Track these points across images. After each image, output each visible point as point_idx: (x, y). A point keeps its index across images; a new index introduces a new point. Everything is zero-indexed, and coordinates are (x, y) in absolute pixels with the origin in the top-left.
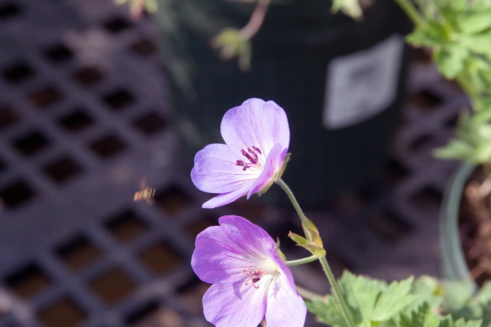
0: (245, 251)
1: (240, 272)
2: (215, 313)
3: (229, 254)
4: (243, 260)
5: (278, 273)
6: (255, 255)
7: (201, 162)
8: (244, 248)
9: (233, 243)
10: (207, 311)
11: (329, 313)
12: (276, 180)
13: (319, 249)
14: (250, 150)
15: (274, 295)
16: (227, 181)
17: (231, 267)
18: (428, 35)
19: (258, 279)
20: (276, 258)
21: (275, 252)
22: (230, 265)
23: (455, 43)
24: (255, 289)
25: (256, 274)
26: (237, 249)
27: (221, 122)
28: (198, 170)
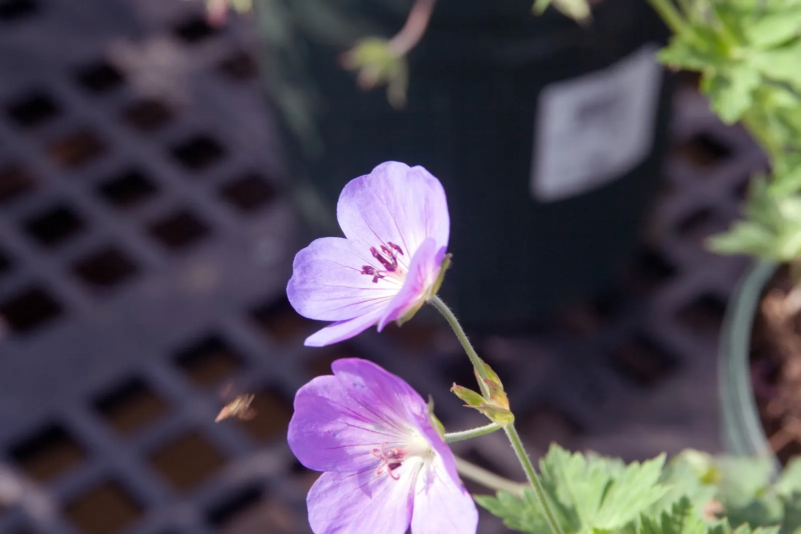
0: (376, 416)
1: (367, 453)
2: (328, 521)
3: (351, 421)
4: (374, 432)
5: (432, 454)
6: (394, 424)
7: (304, 269)
8: (376, 412)
9: (356, 403)
10: (315, 516)
11: (524, 514)
12: (427, 298)
13: (503, 412)
14: (384, 248)
15: (424, 491)
16: (347, 300)
17: (354, 443)
18: (693, 51)
19: (398, 465)
20: (427, 430)
21: (427, 420)
22: (352, 441)
23: (739, 62)
24: (394, 481)
25: (395, 456)
26: (363, 414)
27: (337, 200)
28: (299, 281)
